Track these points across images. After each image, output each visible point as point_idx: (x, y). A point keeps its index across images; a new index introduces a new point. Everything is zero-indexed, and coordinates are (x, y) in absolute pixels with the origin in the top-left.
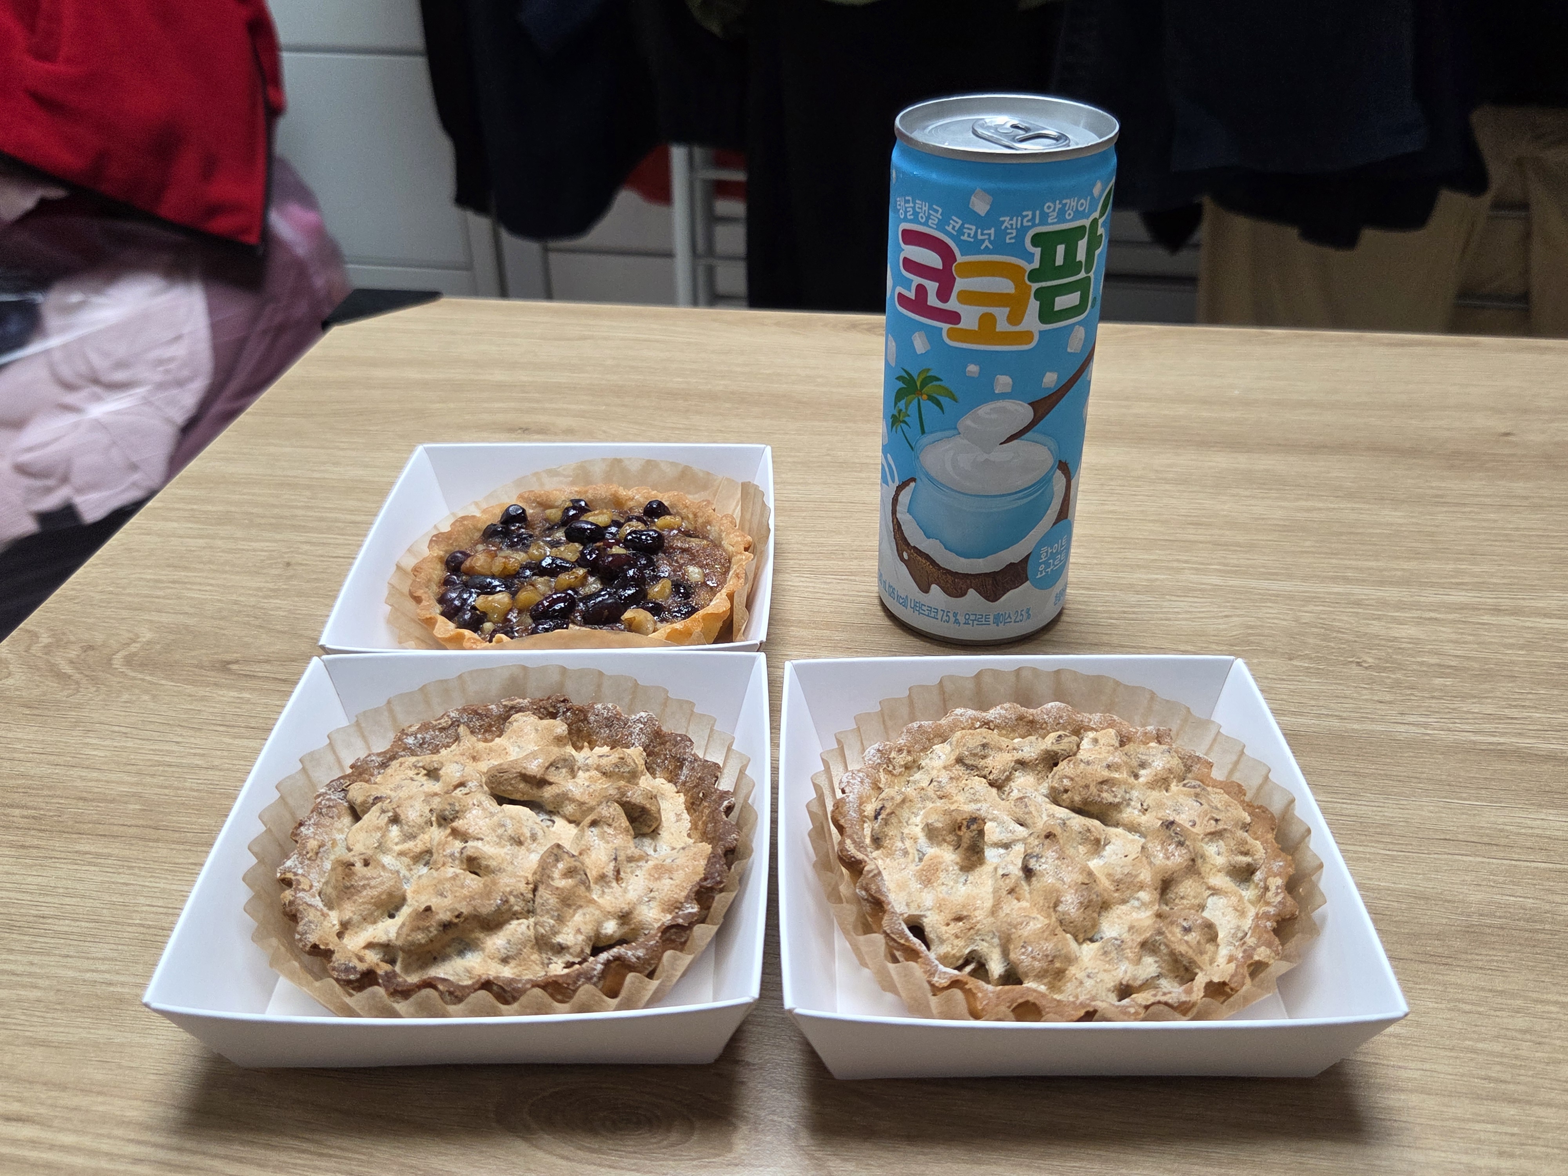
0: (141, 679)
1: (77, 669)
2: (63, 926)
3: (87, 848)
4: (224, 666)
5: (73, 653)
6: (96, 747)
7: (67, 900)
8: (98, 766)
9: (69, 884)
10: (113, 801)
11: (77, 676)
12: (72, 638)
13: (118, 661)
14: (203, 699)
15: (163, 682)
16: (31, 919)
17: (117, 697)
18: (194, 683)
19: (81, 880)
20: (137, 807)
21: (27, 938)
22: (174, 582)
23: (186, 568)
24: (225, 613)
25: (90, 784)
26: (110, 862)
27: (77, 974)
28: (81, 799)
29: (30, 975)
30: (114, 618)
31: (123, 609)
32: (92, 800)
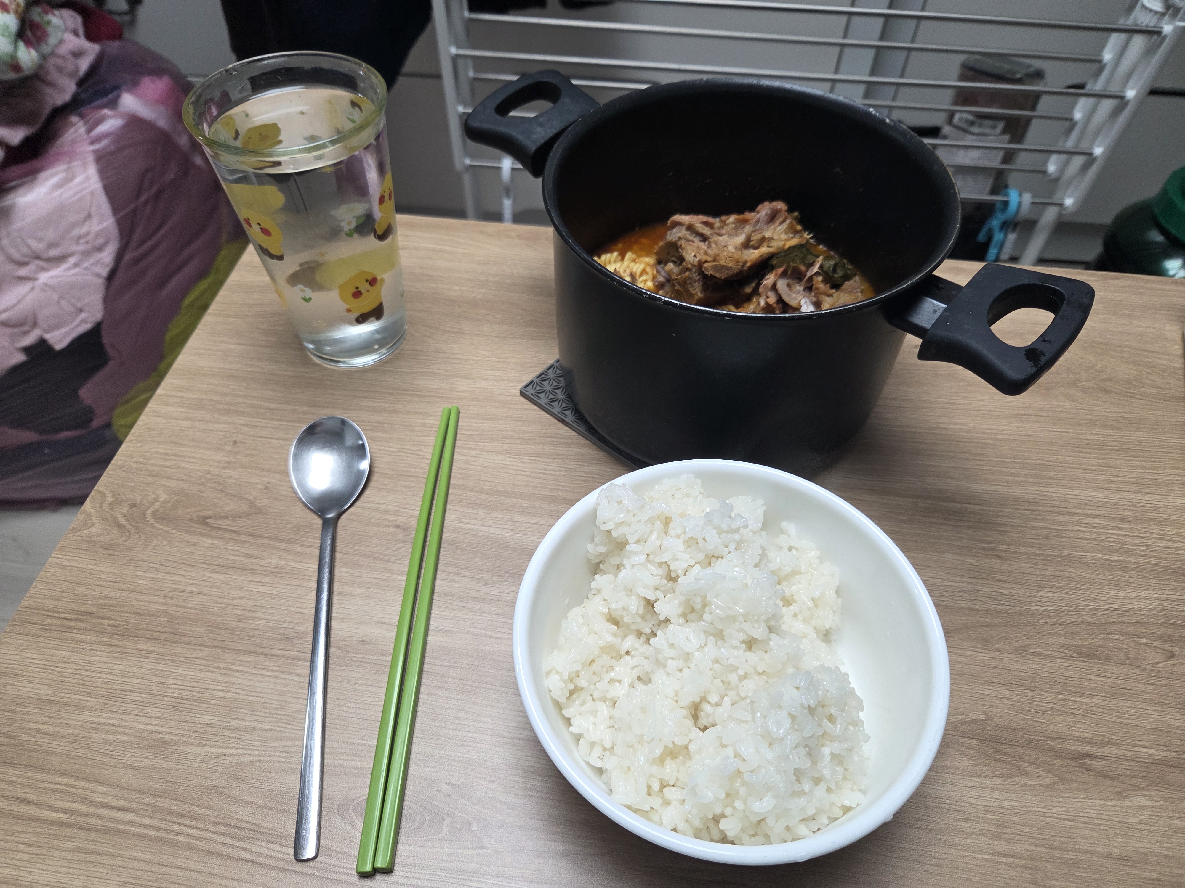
0: (162, 529)
1: (128, 521)
2: (135, 697)
3: (142, 647)
4: (204, 521)
5: (125, 510)
6: (140, 578)
7: (135, 681)
8: (145, 591)
9: (135, 670)
10: (153, 615)
11: (128, 526)
12: (124, 498)
13: (149, 516)
14: (194, 544)
15: (173, 531)
16: (118, 691)
17: (150, 542)
18: (188, 532)
19: (140, 667)
20: (166, 619)
21: (118, 704)
22: (174, 455)
23: (180, 445)
24: (203, 480)
25: (140, 604)
26: (154, 656)
27: (144, 726)
28: (137, 613)
29: (121, 726)
30: (144, 483)
31: (150, 476)
32: (143, 615)
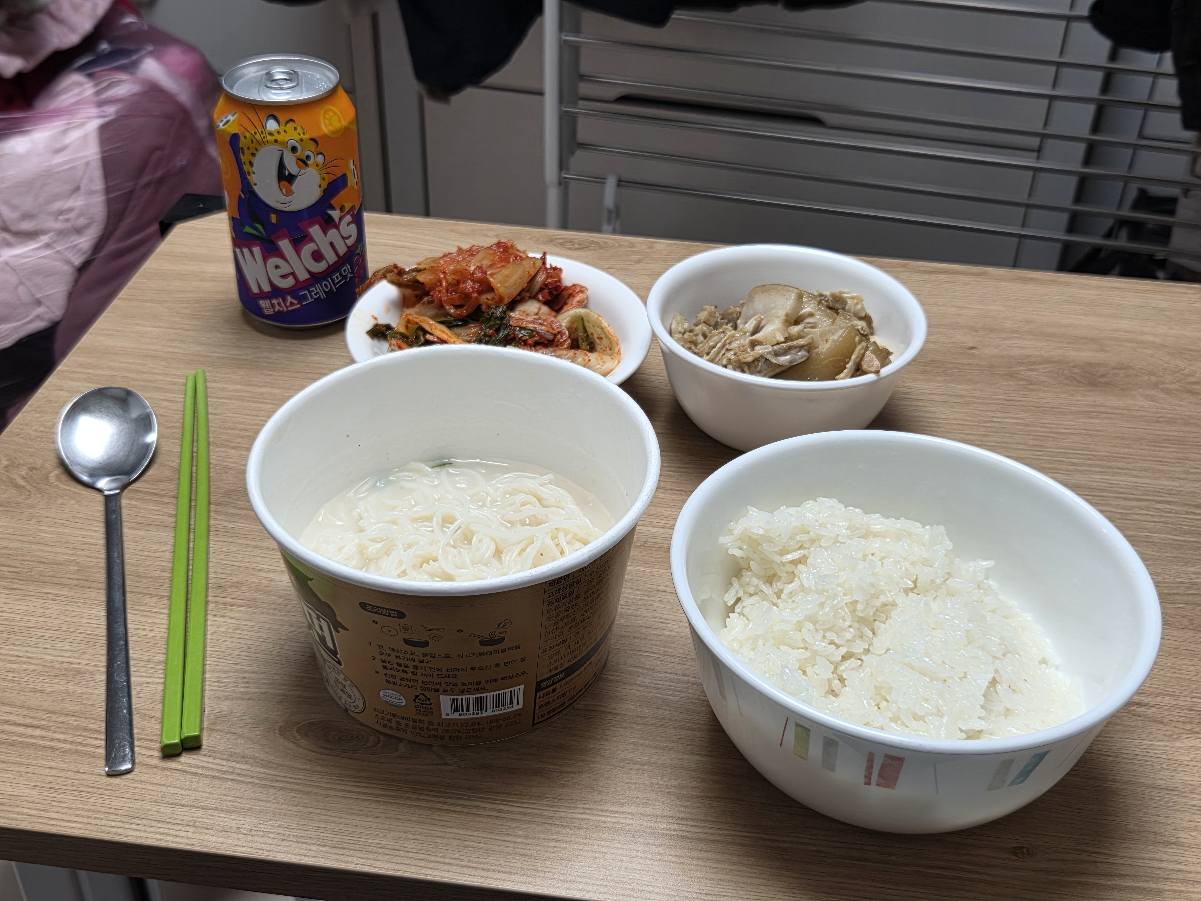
0: (68, 490)
1: (28, 482)
2: (42, 633)
3: (49, 591)
5: (24, 473)
6: (45, 532)
7: (42, 619)
8: (49, 543)
9: (41, 610)
10: (60, 564)
11: (28, 487)
12: (21, 462)
13: (52, 477)
16: (23, 628)
17: (55, 501)
19: (47, 608)
20: (76, 568)
21: (22, 638)
25: (45, 554)
26: (63, 599)
27: (53, 658)
28: (42, 562)
29: (28, 657)
30: (46, 449)
32: (47, 563)
